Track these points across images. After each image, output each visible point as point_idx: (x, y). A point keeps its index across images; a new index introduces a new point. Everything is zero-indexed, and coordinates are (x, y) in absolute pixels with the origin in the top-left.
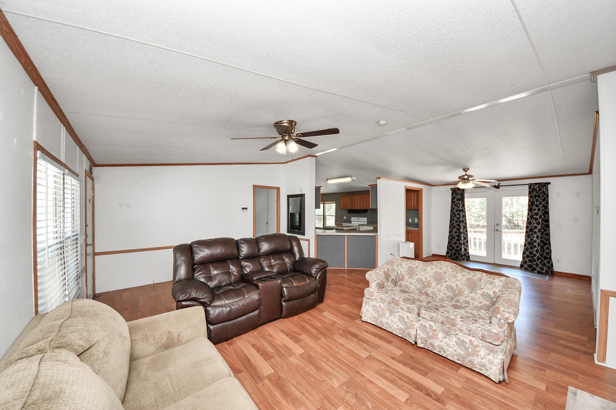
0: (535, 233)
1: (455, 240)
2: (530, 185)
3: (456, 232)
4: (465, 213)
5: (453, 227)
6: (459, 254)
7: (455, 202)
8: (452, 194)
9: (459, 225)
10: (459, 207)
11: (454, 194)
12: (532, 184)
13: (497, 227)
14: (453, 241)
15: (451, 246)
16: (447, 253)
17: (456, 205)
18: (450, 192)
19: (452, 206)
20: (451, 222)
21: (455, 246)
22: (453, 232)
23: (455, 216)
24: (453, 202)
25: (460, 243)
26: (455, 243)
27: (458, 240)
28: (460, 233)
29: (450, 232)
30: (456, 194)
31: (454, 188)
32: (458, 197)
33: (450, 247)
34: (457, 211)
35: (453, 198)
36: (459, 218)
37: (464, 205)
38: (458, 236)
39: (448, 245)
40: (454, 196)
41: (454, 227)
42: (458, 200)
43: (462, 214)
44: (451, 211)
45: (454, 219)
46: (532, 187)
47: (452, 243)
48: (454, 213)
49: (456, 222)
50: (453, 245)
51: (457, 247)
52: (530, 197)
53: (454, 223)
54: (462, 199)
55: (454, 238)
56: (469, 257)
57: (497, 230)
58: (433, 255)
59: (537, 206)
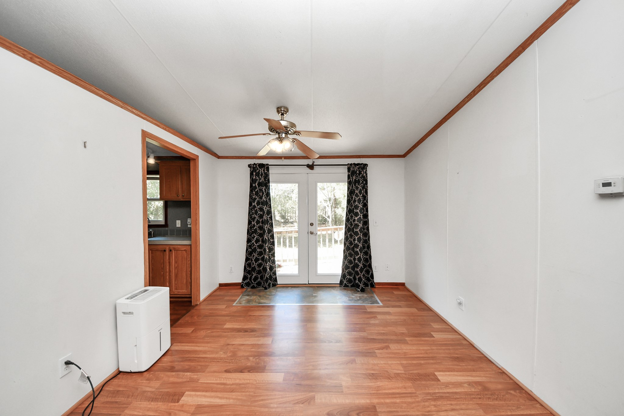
0: (356, 233)
1: (256, 255)
2: (349, 166)
3: (257, 241)
4: (270, 207)
5: (253, 233)
6: (262, 278)
7: (255, 187)
8: (251, 174)
9: (261, 228)
10: (261, 198)
11: (254, 173)
12: (351, 164)
13: (311, 229)
14: (254, 256)
15: (249, 265)
16: (245, 278)
17: (257, 194)
18: (248, 170)
19: (251, 197)
20: (250, 223)
21: (255, 265)
22: (253, 241)
23: (256, 212)
24: (252, 188)
25: (263, 259)
26: (257, 260)
27: (260, 254)
28: (264, 241)
29: (249, 241)
30: (258, 174)
31: (255, 164)
32: (260, 179)
33: (249, 269)
34: (258, 203)
35: (252, 181)
36: (261, 216)
37: (268, 194)
38: (261, 247)
39: (245, 264)
40: (254, 177)
41: (255, 232)
42: (260, 184)
43: (266, 208)
44: (250, 204)
45: (255, 218)
46: (352, 169)
47: (252, 260)
48: (255, 207)
49: (258, 222)
50: (253, 264)
51: (260, 265)
52: (349, 183)
53: (254, 225)
54: (266, 184)
55: (254, 250)
56: (276, 280)
57: (312, 233)
58: (221, 285)
59: (357, 195)
